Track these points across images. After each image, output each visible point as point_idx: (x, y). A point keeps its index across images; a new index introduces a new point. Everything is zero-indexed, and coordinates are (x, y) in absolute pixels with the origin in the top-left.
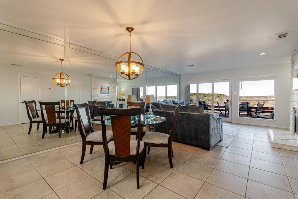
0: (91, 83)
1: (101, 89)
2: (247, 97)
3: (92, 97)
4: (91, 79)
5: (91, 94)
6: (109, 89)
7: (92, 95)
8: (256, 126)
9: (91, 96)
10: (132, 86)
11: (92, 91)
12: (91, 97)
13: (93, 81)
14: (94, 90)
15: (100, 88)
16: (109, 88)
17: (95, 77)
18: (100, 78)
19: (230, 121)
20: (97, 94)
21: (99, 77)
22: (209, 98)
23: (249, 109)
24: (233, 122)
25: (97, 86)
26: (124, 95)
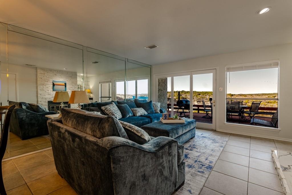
0: (37, 77)
1: (54, 85)
2: (240, 95)
3: (39, 96)
4: (37, 72)
5: (37, 91)
6: (66, 86)
7: (39, 93)
8: (250, 137)
9: (37, 93)
10: (100, 83)
11: (38, 88)
12: (37, 96)
13: (38, 75)
14: (42, 87)
15: (52, 83)
16: (65, 84)
17: (43, 69)
18: (51, 70)
19: (214, 128)
20: (47, 91)
21: (49, 69)
22: (203, 96)
23: (241, 109)
24: (218, 130)
25: (47, 81)
26: (92, 93)
